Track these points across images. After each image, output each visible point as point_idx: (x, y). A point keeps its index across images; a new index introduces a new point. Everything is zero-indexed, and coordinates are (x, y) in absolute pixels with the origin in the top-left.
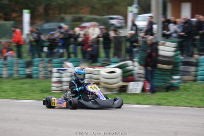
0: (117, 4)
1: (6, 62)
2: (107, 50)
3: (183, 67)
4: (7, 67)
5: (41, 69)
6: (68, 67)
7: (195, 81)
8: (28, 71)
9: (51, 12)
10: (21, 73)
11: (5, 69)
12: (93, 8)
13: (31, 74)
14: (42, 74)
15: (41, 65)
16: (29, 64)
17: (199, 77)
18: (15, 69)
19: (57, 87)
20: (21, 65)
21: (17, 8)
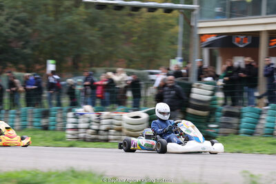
0: (159, 58)
1: (19, 112)
2: (137, 99)
3: (224, 117)
4: (20, 117)
5: (59, 120)
6: (86, 111)
7: (237, 134)
8: (44, 122)
9: (81, 64)
10: (36, 124)
11: (17, 120)
12: (131, 61)
13: (47, 125)
14: (59, 126)
15: (59, 115)
16: (46, 114)
17: (243, 130)
18: (29, 119)
19: (73, 135)
20: (36, 115)
21: (41, 59)
